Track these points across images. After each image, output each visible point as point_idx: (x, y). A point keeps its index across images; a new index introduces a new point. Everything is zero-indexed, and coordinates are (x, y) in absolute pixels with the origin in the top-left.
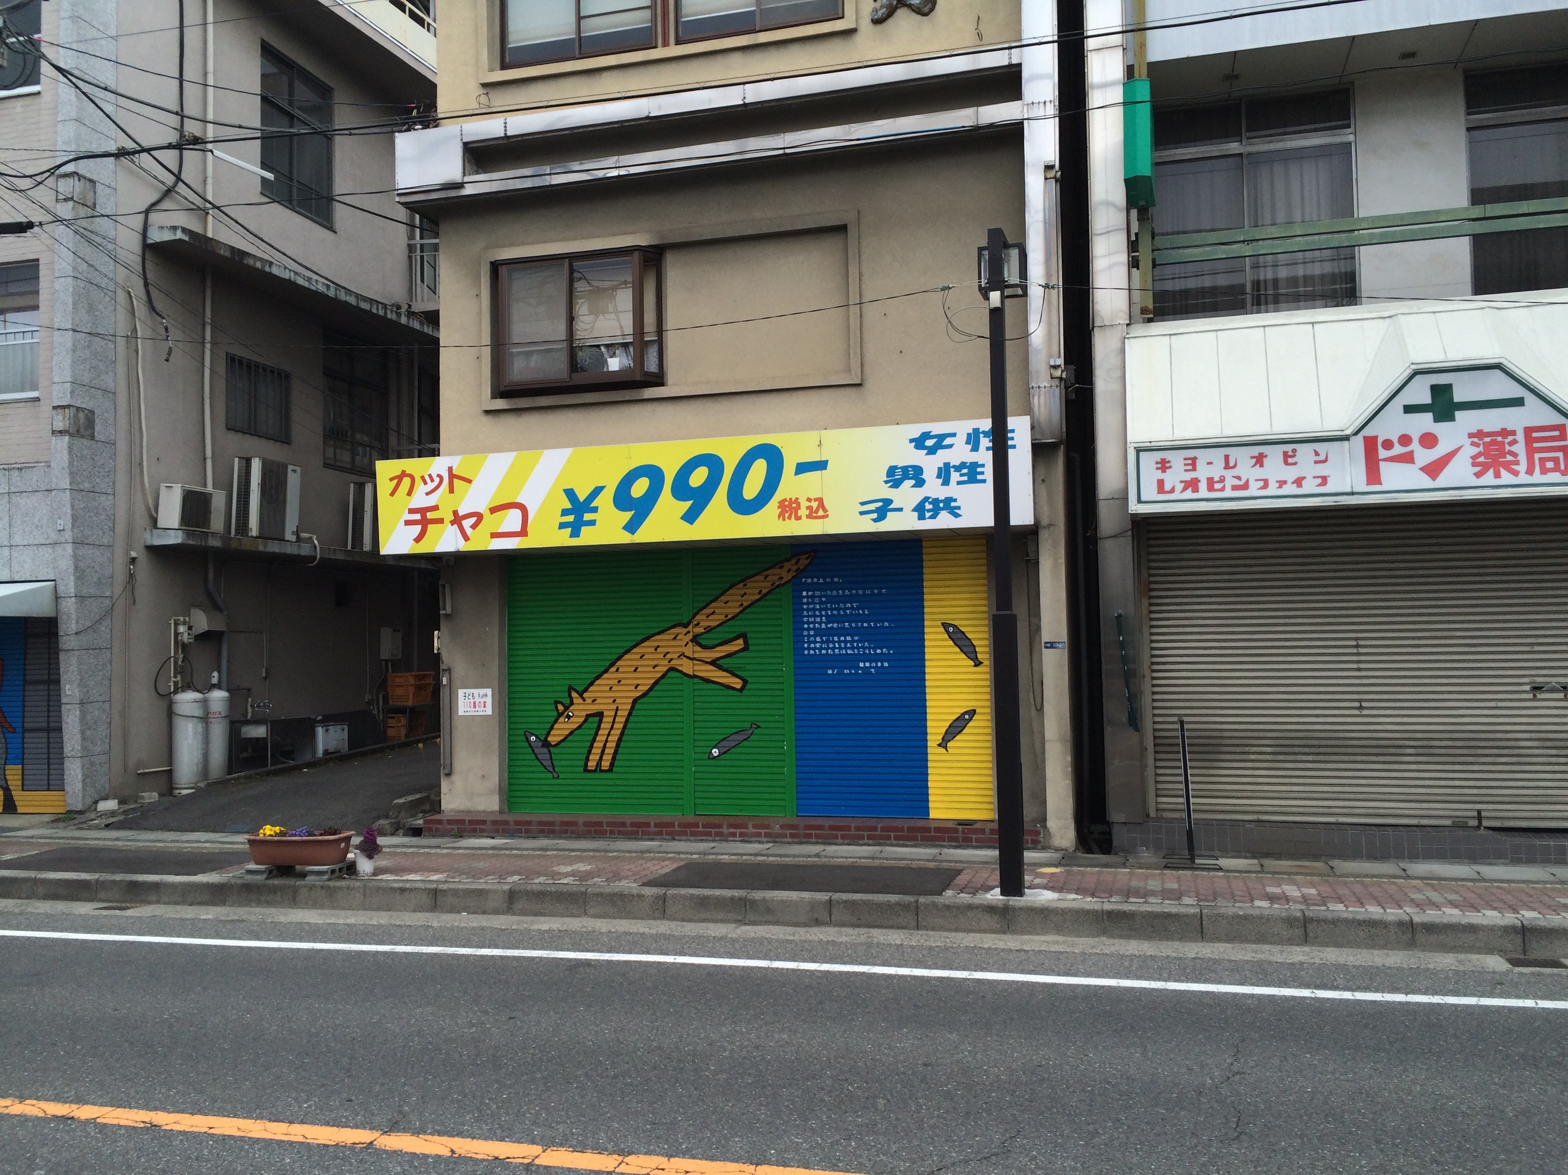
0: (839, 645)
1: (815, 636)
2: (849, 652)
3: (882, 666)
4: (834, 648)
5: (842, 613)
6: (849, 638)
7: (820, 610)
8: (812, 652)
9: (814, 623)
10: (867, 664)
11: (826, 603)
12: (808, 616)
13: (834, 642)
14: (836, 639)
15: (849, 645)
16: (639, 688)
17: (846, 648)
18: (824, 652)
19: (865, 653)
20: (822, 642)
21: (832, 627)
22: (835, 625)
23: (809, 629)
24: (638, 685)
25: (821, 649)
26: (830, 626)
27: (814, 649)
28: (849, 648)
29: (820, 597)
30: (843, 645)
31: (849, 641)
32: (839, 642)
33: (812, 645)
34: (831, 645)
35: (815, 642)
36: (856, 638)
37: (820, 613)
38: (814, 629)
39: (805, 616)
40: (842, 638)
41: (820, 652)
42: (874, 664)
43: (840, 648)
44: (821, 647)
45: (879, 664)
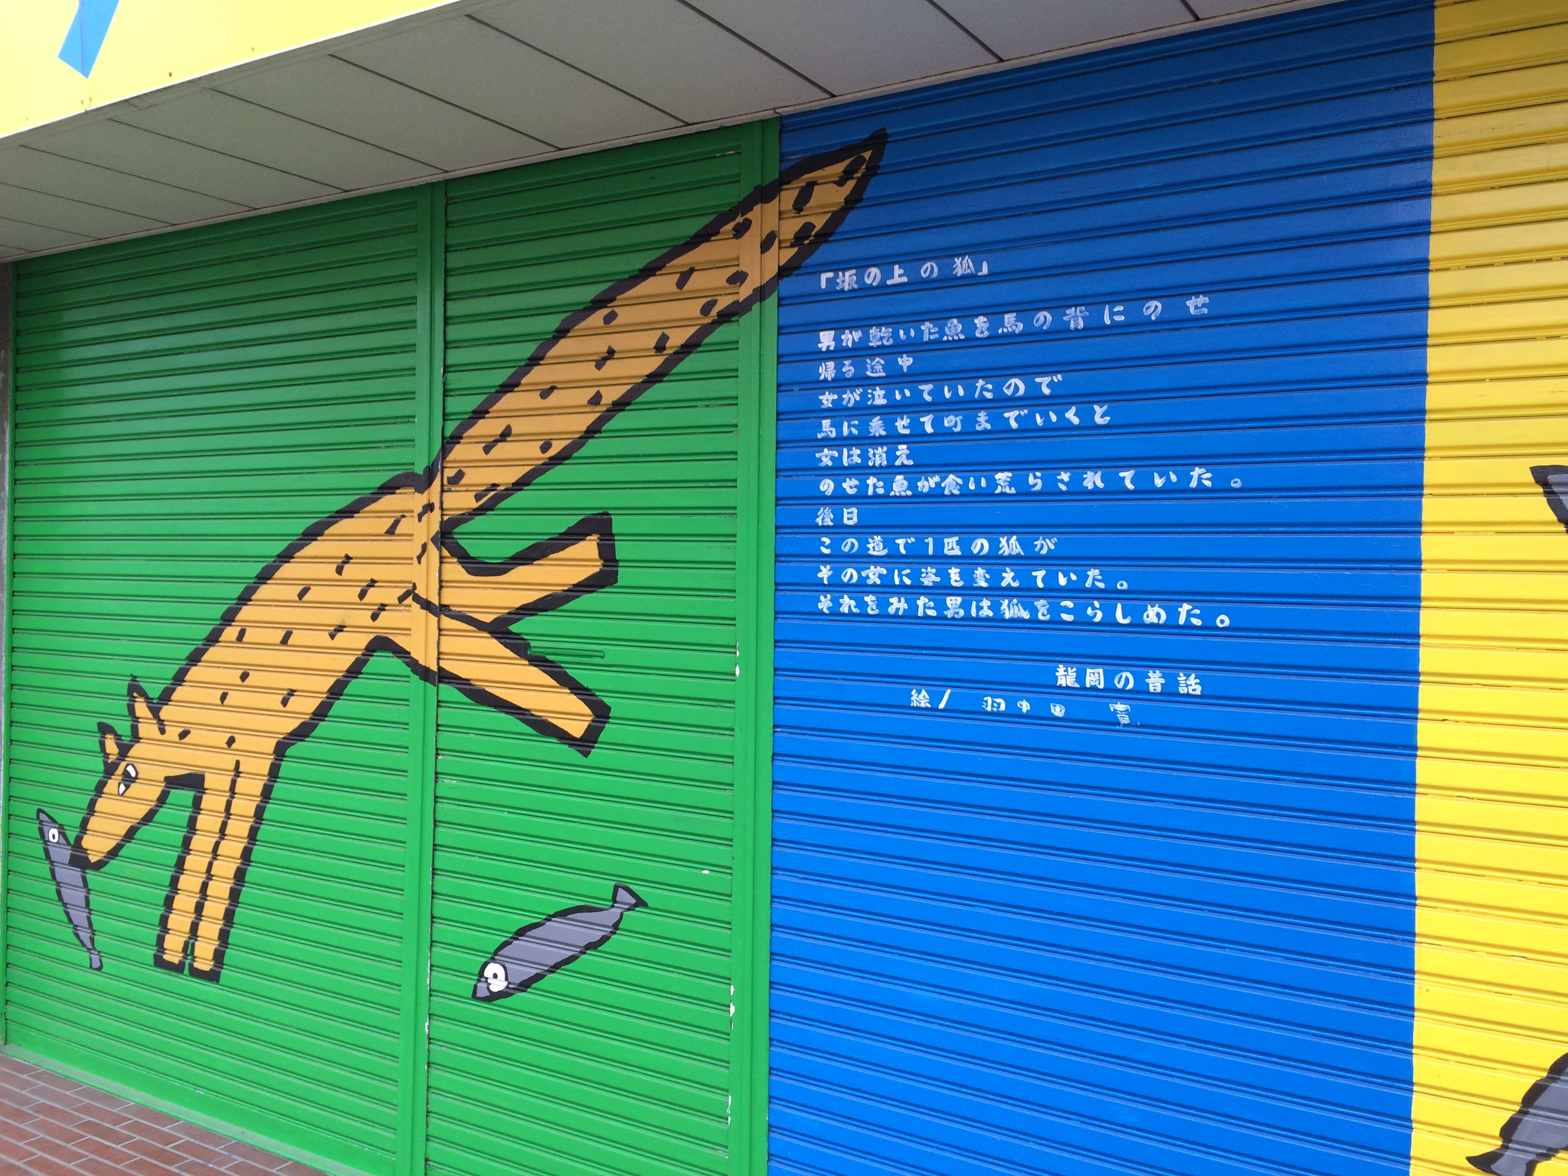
0: (967, 576)
1: (863, 530)
2: (1011, 610)
3: (1170, 693)
4: (943, 589)
5: (983, 421)
6: (1010, 546)
7: (890, 411)
8: (847, 604)
9: (862, 470)
10: (1095, 677)
11: (913, 378)
12: (839, 442)
13: (941, 560)
14: (952, 546)
15: (1008, 578)
16: (294, 703)
17: (995, 591)
18: (897, 604)
19: (1083, 623)
20: (892, 559)
21: (937, 494)
22: (952, 483)
23: (840, 499)
24: (292, 693)
25: (886, 589)
26: (926, 485)
27: (860, 588)
28: (1009, 592)
29: (889, 352)
30: (981, 577)
31: (1012, 560)
32: (967, 560)
33: (850, 574)
34: (930, 577)
35: (862, 559)
36: (1045, 545)
37: (889, 425)
38: (860, 499)
39: (828, 442)
40: (981, 545)
41: (883, 604)
42: (1126, 679)
43: (969, 591)
44: (886, 580)
45: (1155, 681)
